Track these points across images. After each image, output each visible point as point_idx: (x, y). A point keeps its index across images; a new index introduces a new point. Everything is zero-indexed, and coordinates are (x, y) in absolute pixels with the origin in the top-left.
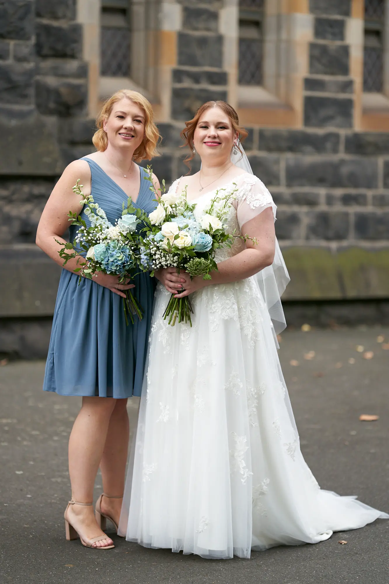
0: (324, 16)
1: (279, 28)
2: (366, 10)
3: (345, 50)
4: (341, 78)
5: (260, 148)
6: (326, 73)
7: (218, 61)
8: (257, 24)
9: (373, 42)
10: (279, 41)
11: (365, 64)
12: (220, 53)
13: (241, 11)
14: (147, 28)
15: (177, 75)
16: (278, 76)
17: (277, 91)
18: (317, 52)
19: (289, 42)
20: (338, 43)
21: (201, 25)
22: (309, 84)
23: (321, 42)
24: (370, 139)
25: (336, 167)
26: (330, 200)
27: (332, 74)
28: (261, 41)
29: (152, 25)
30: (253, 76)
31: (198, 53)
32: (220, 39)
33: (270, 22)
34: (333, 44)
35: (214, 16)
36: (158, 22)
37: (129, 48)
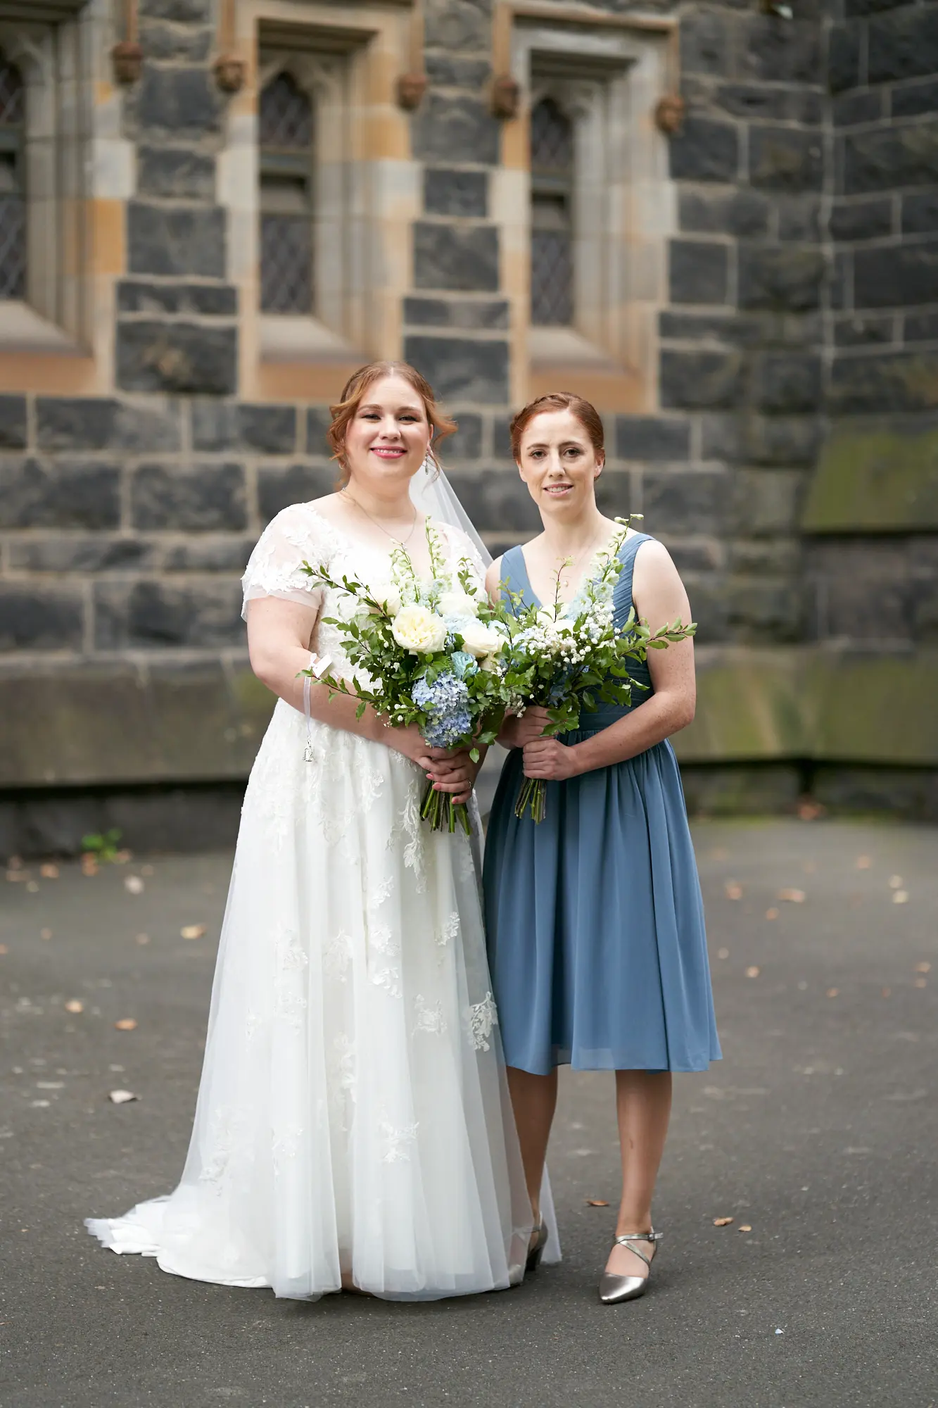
0: (444, 165)
1: (347, 192)
2: (534, 150)
3: (491, 237)
4: (482, 297)
5: (310, 450)
6: (450, 287)
7: (217, 261)
8: (301, 183)
9: (551, 219)
10: (347, 219)
11: (535, 266)
12: (222, 247)
13: (263, 155)
14: (60, 193)
15: (128, 294)
16: (346, 294)
17: (345, 327)
18: (429, 242)
19: (369, 221)
20: (475, 222)
21: (178, 187)
22: (415, 310)
23: (438, 219)
25: (474, 484)
27: (464, 287)
28: (309, 220)
29: (71, 185)
30: (293, 293)
31: (173, 247)
32: (219, 217)
33: (327, 179)
34: (464, 225)
35: (206, 167)
36: (84, 181)
37: (22, 236)
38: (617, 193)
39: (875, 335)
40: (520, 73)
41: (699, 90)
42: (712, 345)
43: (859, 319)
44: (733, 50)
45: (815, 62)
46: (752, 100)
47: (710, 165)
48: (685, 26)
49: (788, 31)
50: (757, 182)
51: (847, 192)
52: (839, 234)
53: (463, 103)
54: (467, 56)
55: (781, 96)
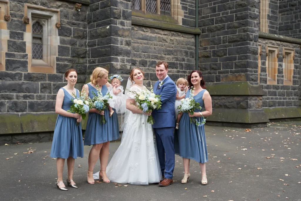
0: (14, 31)
3: (24, 43)
4: (22, 54)
18: (11, 44)
20: (21, 41)
22: (8, 55)
23: (13, 40)
24: (34, 75)
25: (20, 85)
26: (18, 97)
27: (18, 52)
34: (18, 41)
38: (49, 38)
39: (94, 62)
40: (30, 17)
41: (64, 22)
42: (66, 63)
43: (92, 59)
44: (70, 16)
45: (85, 19)
46: (74, 24)
47: (66, 34)
48: (61, 11)
49: (80, 13)
50: (74, 37)
51: (90, 40)
52: (89, 46)
53: (18, 21)
54: (19, 13)
55: (79, 24)
